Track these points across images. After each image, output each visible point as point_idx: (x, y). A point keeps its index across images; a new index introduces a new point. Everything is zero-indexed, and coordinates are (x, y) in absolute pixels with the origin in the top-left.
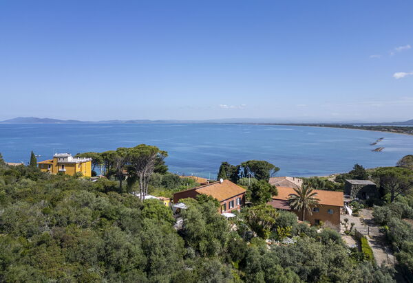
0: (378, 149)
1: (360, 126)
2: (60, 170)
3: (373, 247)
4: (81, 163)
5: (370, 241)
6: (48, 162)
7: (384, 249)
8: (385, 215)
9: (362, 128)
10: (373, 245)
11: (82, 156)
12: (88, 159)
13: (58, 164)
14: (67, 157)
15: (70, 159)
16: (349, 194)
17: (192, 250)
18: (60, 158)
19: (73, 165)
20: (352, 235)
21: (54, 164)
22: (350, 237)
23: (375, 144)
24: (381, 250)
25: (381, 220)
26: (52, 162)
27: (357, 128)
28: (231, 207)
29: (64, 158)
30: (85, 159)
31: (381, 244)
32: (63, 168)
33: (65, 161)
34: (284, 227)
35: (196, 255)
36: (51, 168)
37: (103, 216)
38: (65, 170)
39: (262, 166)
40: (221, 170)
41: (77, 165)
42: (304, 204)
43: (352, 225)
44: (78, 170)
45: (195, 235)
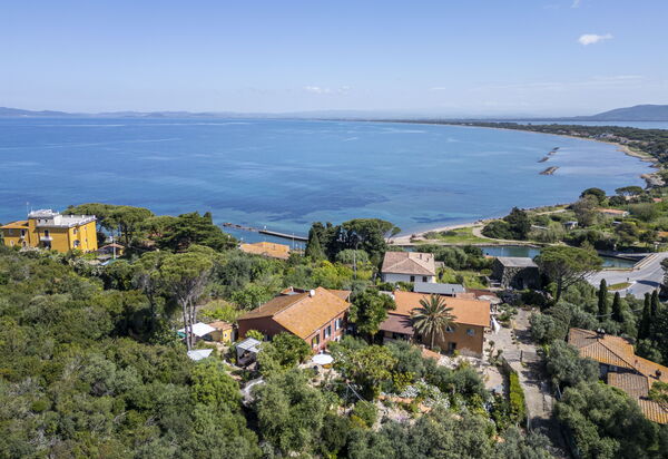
0: (548, 170)
1: (525, 124)
2: (43, 238)
3: (526, 382)
4: (77, 227)
5: (523, 372)
6: (18, 225)
7: (540, 386)
8: (547, 329)
9: (529, 128)
10: (526, 379)
11: (79, 213)
12: (90, 218)
13: (38, 230)
14: (52, 218)
15: (59, 221)
16: (500, 281)
17: (270, 446)
18: (39, 219)
19: (65, 230)
20: (498, 365)
21: (31, 228)
22: (495, 368)
23: (545, 159)
24: (536, 388)
25: (539, 335)
26: (27, 225)
27: (522, 128)
28: (327, 336)
29: (46, 219)
30: (84, 219)
31: (536, 377)
32: (47, 235)
33: (49, 224)
34: (403, 372)
35: (275, 454)
36: (26, 235)
37: (130, 405)
38: (50, 239)
39: (375, 230)
40: (311, 236)
41: (71, 231)
42: (434, 326)
43: (500, 352)
44: (73, 237)
45: (274, 427)
